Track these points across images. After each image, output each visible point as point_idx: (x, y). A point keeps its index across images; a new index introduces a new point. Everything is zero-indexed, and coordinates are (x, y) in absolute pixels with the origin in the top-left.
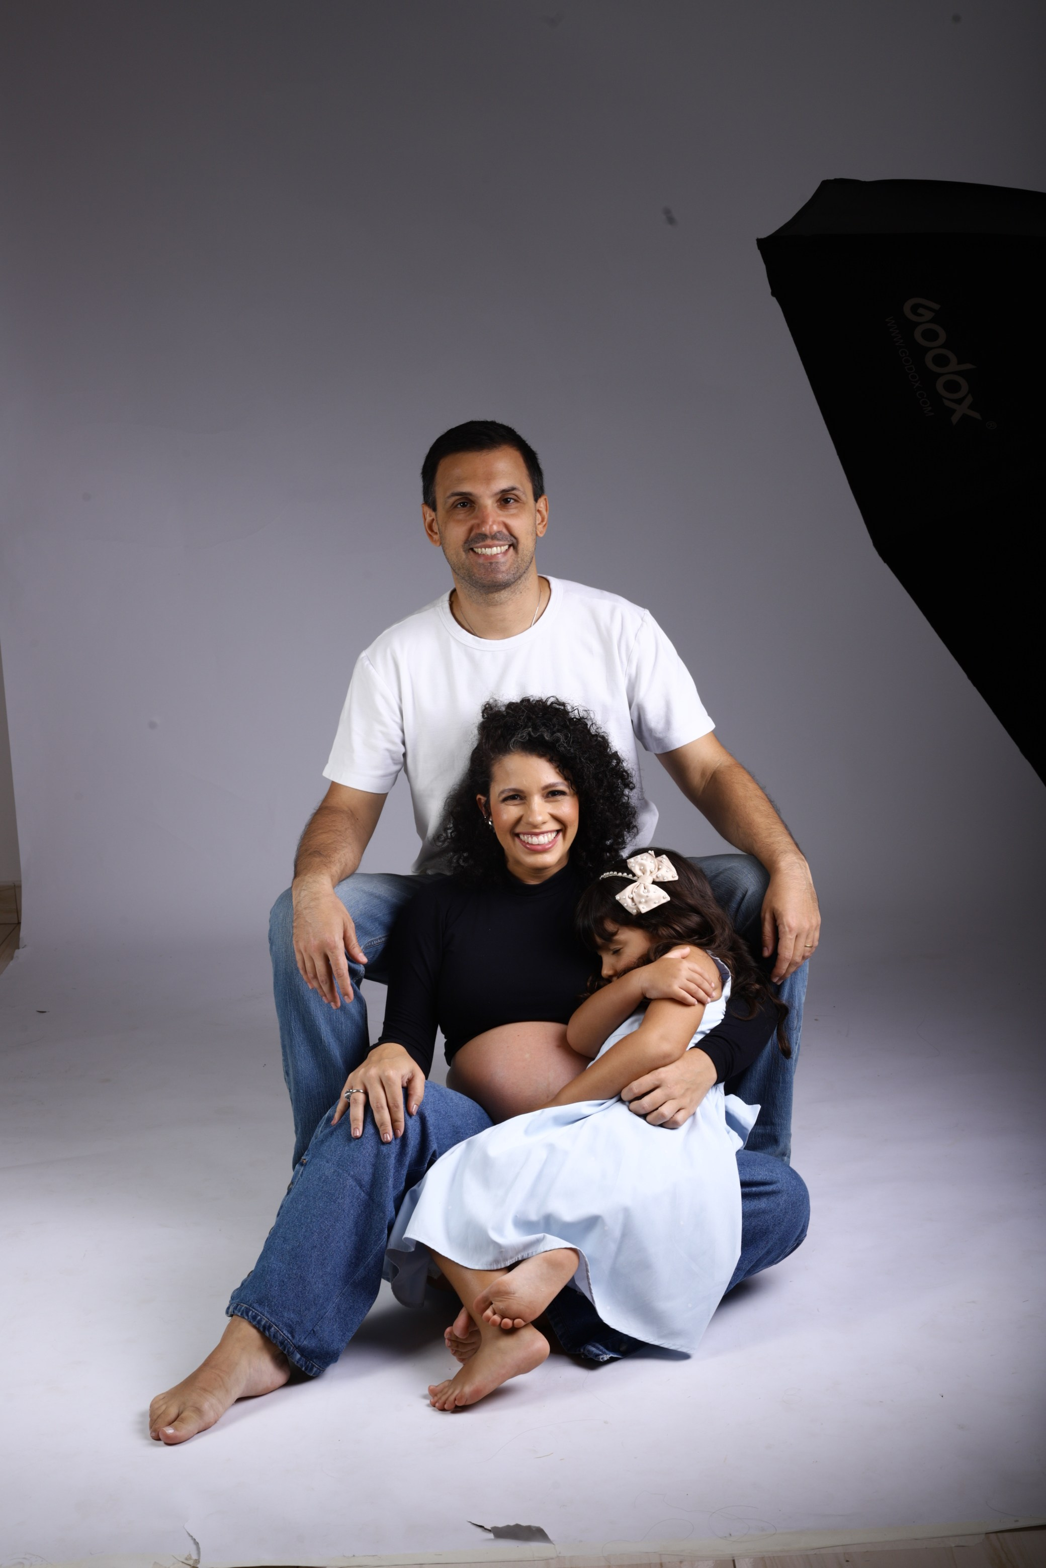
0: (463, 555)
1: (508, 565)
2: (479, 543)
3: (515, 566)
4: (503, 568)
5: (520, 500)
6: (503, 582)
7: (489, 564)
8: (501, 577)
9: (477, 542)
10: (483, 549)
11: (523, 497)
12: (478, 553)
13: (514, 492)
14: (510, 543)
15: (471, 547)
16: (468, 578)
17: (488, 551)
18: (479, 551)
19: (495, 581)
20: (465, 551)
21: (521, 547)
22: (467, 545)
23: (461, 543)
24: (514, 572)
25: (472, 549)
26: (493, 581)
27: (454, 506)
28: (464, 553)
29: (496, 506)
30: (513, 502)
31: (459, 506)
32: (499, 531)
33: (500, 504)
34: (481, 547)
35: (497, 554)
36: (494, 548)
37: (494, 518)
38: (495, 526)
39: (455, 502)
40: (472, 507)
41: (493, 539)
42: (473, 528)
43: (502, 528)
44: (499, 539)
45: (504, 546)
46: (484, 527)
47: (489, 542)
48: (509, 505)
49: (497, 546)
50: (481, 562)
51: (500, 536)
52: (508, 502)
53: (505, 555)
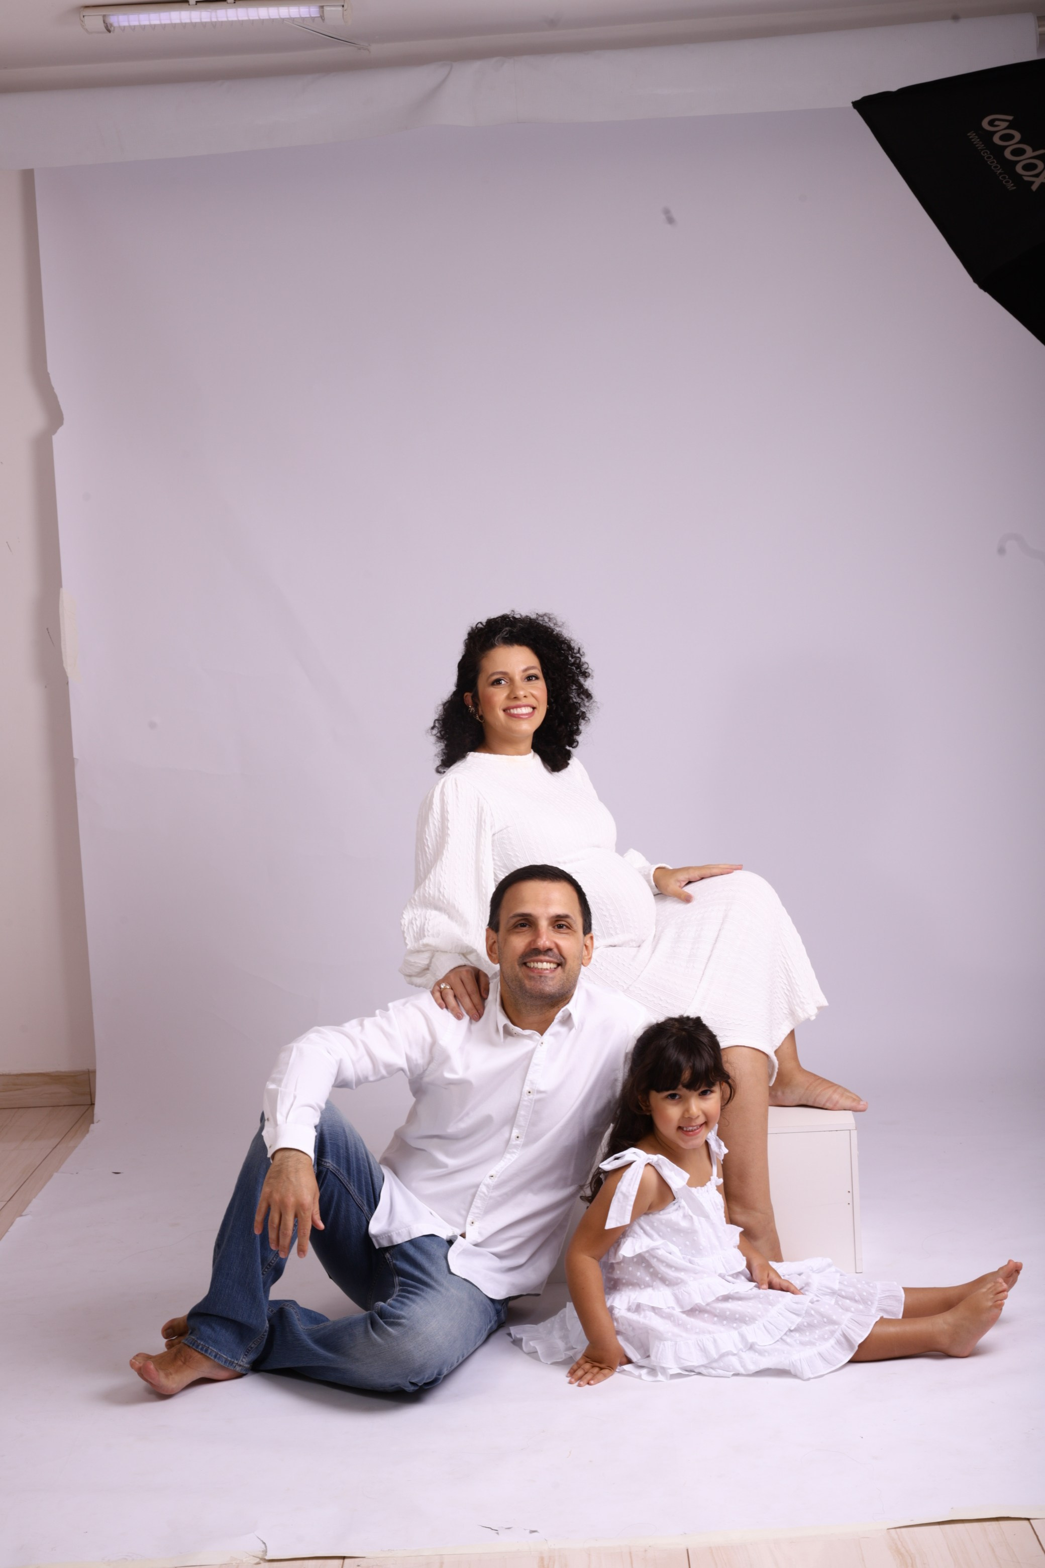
0: (517, 968)
1: (555, 981)
2: (532, 957)
3: (561, 983)
4: (550, 983)
6: (549, 994)
7: (539, 977)
8: (548, 989)
9: (530, 956)
10: (535, 964)
11: (574, 926)
12: (530, 967)
13: (568, 920)
14: (558, 962)
15: (525, 961)
16: (519, 989)
17: (540, 965)
18: (532, 965)
20: (519, 965)
21: (568, 967)
23: (516, 957)
24: (559, 988)
25: (525, 964)
26: (541, 992)
27: (516, 926)
28: (517, 967)
29: (551, 928)
30: (567, 929)
31: (519, 926)
32: (550, 950)
33: (554, 927)
34: (534, 961)
35: (547, 969)
36: (545, 963)
37: (547, 938)
38: (548, 944)
39: (516, 922)
40: (530, 926)
41: (544, 955)
42: (530, 944)
43: (553, 946)
44: (549, 956)
45: (554, 963)
46: (539, 944)
47: (542, 957)
48: (561, 929)
49: (547, 962)
50: (532, 974)
51: (550, 953)
52: (560, 927)
53: (554, 971)
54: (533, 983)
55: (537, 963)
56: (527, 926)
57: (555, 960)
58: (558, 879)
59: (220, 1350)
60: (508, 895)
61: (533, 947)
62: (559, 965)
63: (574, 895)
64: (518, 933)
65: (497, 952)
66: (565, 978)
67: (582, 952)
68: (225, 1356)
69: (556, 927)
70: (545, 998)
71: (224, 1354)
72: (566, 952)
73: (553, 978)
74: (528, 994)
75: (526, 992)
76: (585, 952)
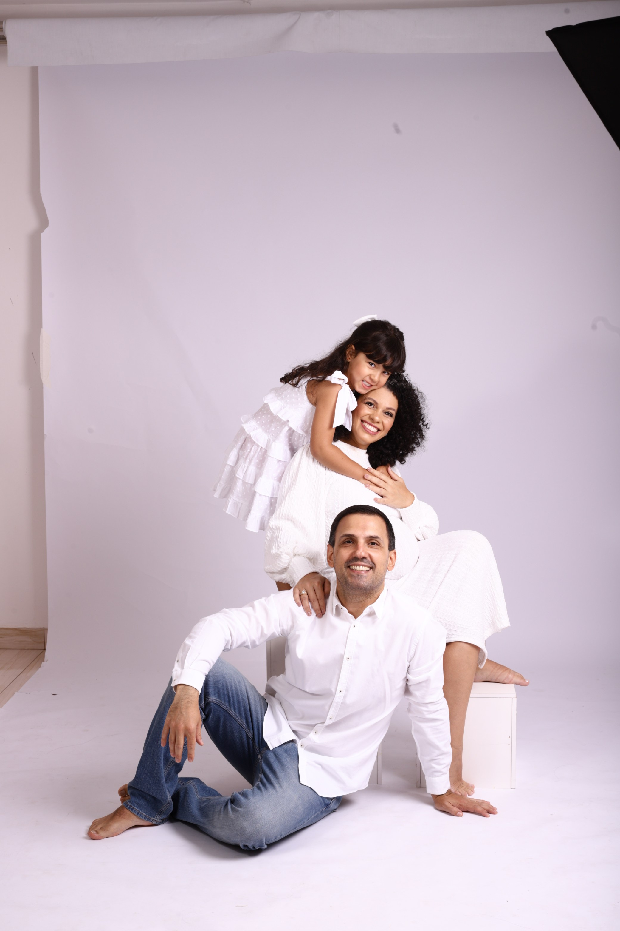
0: (344, 570)
1: (368, 578)
2: (353, 562)
3: (372, 580)
4: (365, 580)
6: (363, 587)
7: (357, 576)
8: (362, 584)
9: (352, 562)
10: (355, 567)
11: (382, 544)
12: (352, 569)
13: (377, 539)
14: (371, 566)
15: (349, 565)
16: (345, 583)
17: (358, 568)
18: (353, 567)
19: (359, 585)
20: (345, 567)
21: (376, 570)
23: (344, 562)
24: (370, 583)
25: (349, 567)
26: (358, 585)
27: (344, 543)
29: (366, 544)
30: (377, 545)
31: (346, 542)
32: (364, 558)
33: (369, 544)
34: (354, 565)
35: (363, 571)
36: (361, 567)
37: (363, 550)
38: (363, 554)
39: (344, 540)
40: (353, 543)
41: (361, 561)
42: (352, 554)
43: (366, 556)
44: (364, 562)
45: (368, 567)
46: (358, 554)
47: (359, 563)
48: (373, 546)
49: (363, 566)
50: (353, 574)
51: (365, 560)
52: (373, 544)
53: (367, 572)
54: (353, 579)
55: (357, 567)
56: (352, 543)
57: (368, 565)
58: (373, 514)
59: (142, 810)
60: (341, 523)
61: (354, 556)
62: (371, 568)
63: (384, 525)
64: (345, 547)
65: (333, 560)
66: (374, 577)
67: (387, 561)
68: (144, 814)
69: (370, 544)
70: (361, 589)
71: (144, 813)
72: (375, 561)
73: (366, 577)
74: (350, 586)
75: (349, 585)
76: (389, 561)
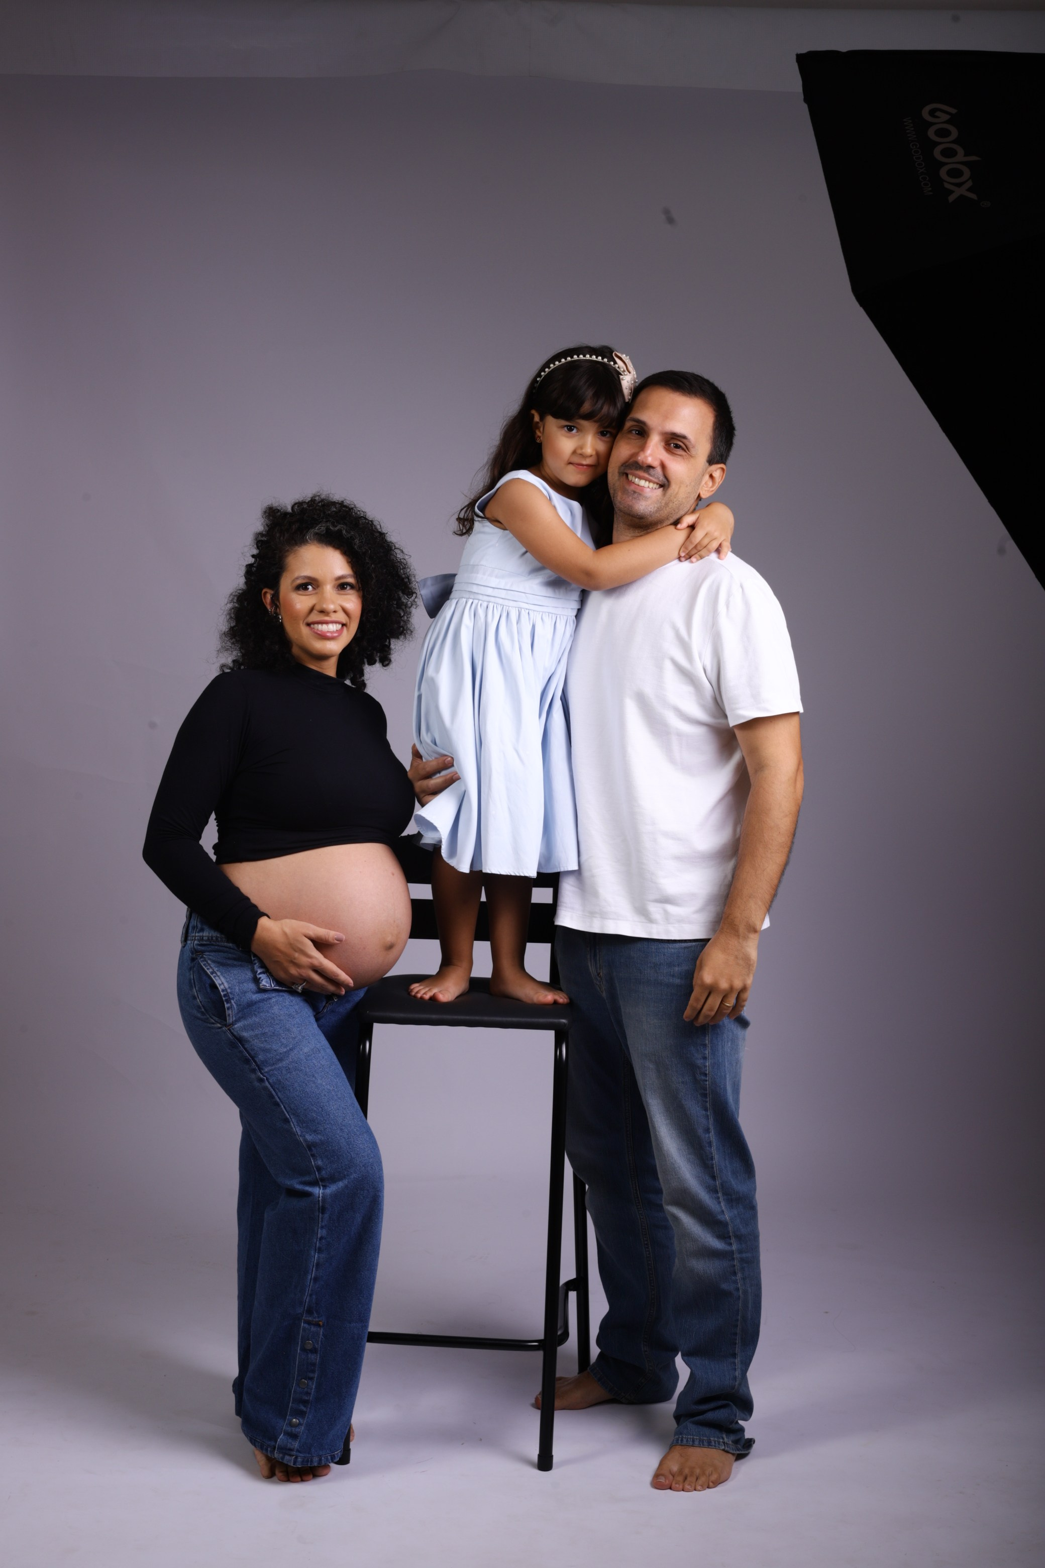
1: (650, 502)
3: (657, 507)
4: (645, 503)
5: (689, 451)
6: (639, 515)
7: (634, 494)
8: (640, 510)
10: (634, 478)
12: (628, 480)
14: (661, 483)
17: (638, 481)
21: (671, 491)
22: (623, 468)
26: (630, 509)
30: (681, 450)
32: (653, 467)
33: (666, 444)
34: (633, 475)
35: (646, 487)
36: (645, 481)
37: (654, 453)
38: (652, 460)
40: (642, 436)
41: (645, 471)
44: (652, 475)
45: (655, 483)
48: (675, 450)
49: (648, 479)
51: (654, 472)
52: (675, 447)
53: (653, 492)
54: (627, 498)
55: (637, 478)
57: (658, 481)
62: (661, 486)
69: (670, 446)
70: (635, 518)
72: (672, 476)
73: (649, 499)
